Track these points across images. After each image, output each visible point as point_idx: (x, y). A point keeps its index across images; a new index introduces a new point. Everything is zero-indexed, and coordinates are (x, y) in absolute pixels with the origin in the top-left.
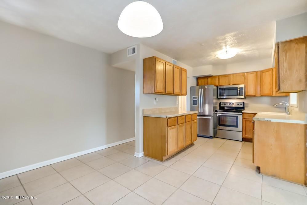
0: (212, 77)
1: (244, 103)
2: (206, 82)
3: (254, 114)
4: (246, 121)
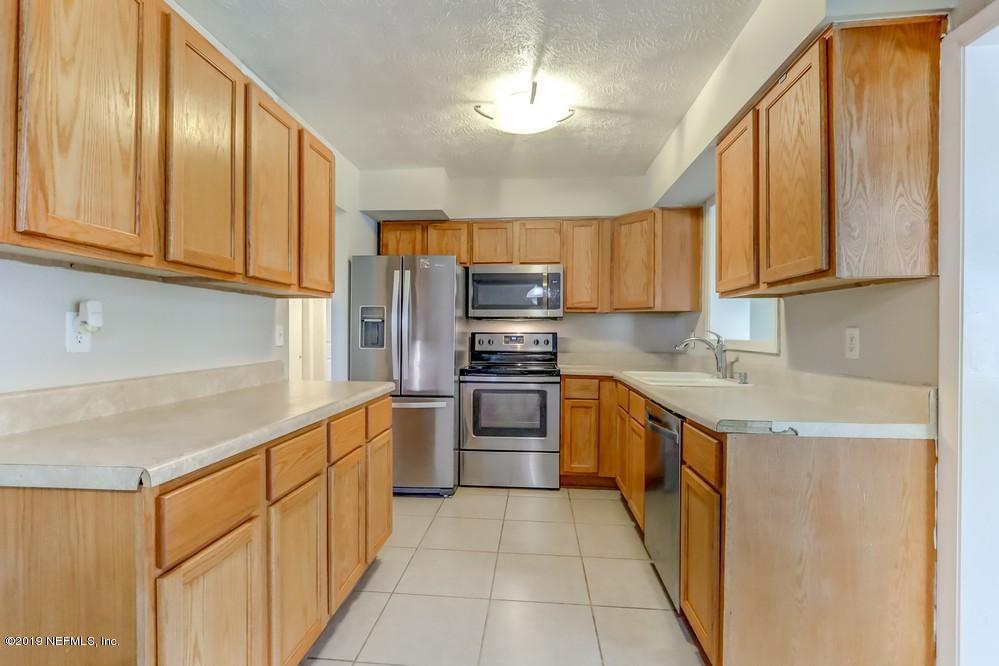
0: (445, 225)
1: (555, 335)
2: (418, 247)
3: (601, 379)
4: (572, 407)
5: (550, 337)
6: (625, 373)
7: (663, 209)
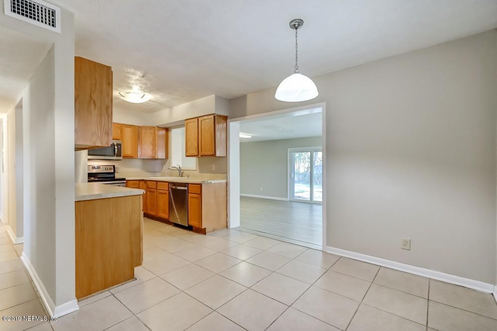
1: (114, 166)
5: (112, 167)
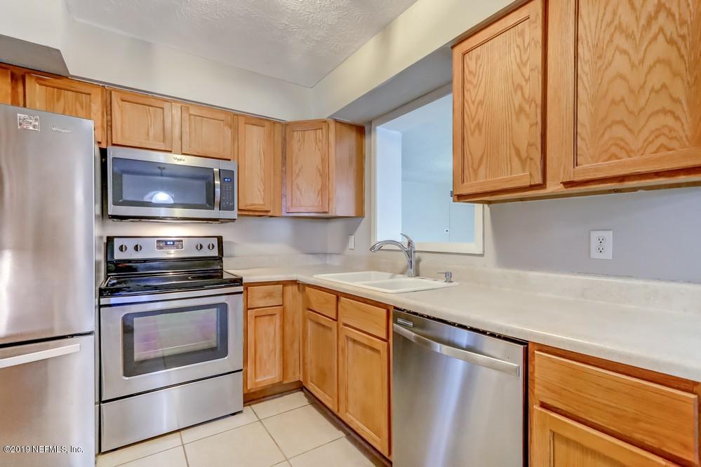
3: (285, 283)
4: (256, 317)
5: (215, 241)
6: (315, 276)
7: (336, 121)
